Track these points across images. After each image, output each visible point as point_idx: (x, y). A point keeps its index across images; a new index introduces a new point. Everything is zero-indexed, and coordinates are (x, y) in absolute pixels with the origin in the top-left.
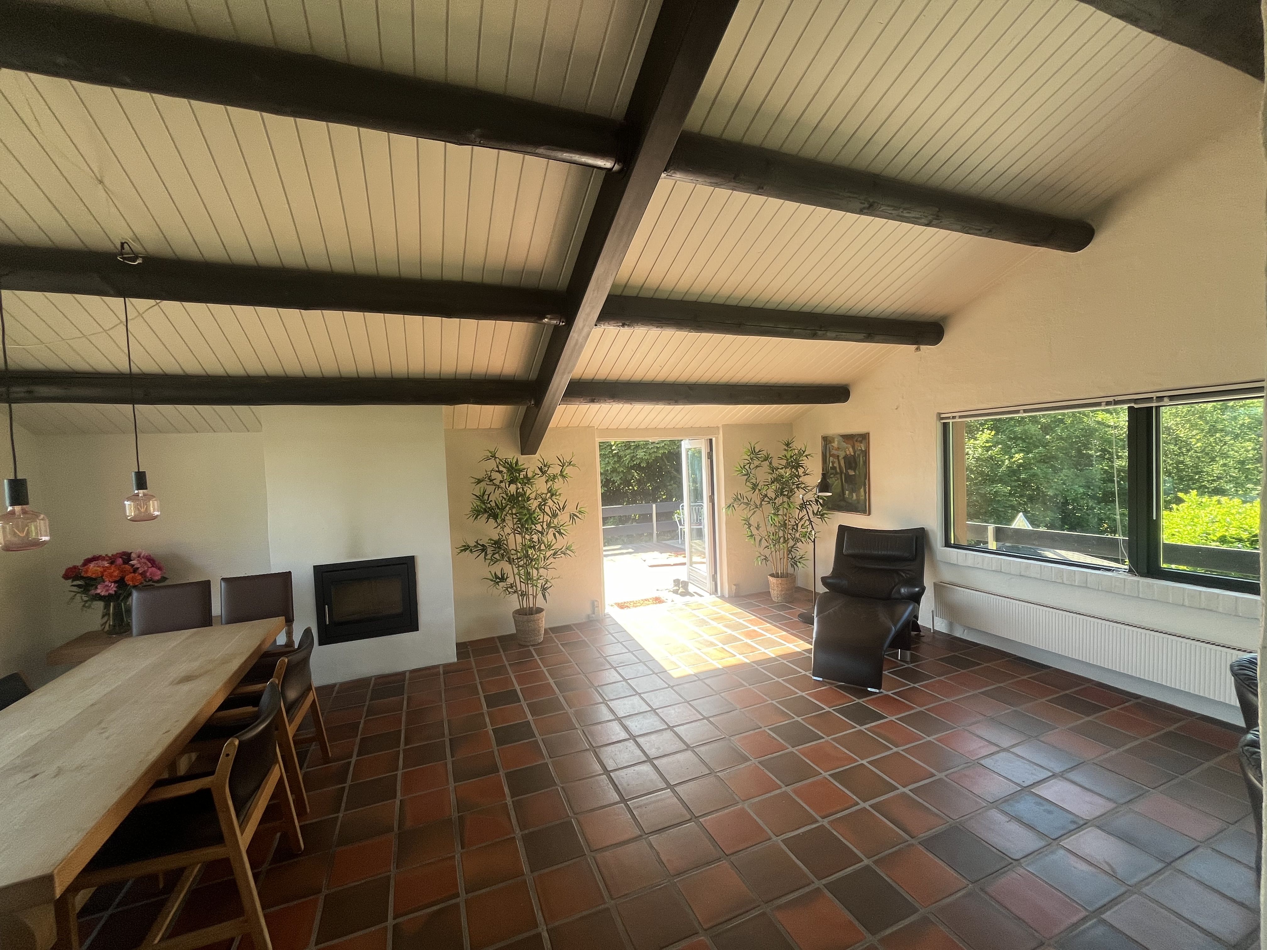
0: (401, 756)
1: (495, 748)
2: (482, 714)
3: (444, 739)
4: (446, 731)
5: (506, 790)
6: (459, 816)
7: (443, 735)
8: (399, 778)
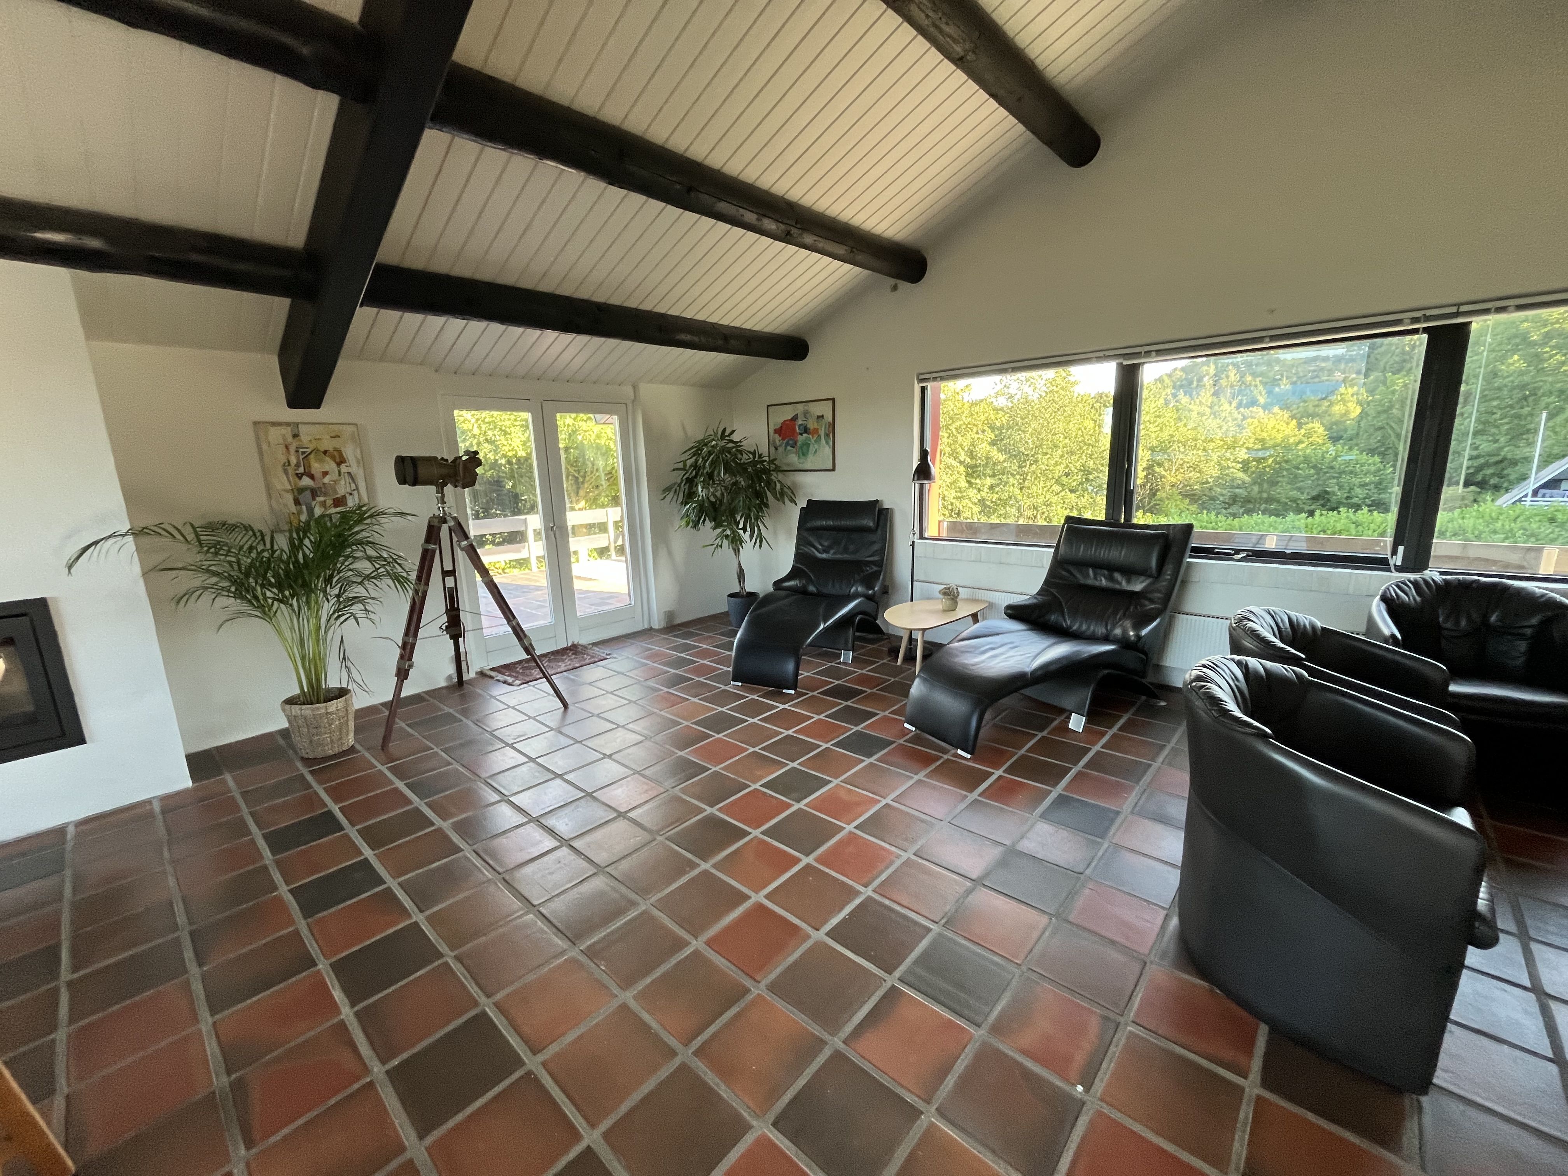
0: (64, 998)
1: (302, 925)
2: (265, 868)
3: (179, 933)
4: (181, 919)
5: (338, 994)
6: (231, 1084)
7: (175, 927)
8: (61, 1048)
